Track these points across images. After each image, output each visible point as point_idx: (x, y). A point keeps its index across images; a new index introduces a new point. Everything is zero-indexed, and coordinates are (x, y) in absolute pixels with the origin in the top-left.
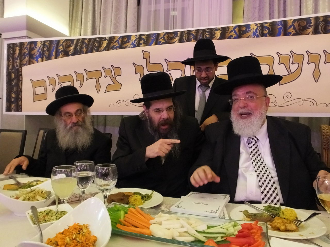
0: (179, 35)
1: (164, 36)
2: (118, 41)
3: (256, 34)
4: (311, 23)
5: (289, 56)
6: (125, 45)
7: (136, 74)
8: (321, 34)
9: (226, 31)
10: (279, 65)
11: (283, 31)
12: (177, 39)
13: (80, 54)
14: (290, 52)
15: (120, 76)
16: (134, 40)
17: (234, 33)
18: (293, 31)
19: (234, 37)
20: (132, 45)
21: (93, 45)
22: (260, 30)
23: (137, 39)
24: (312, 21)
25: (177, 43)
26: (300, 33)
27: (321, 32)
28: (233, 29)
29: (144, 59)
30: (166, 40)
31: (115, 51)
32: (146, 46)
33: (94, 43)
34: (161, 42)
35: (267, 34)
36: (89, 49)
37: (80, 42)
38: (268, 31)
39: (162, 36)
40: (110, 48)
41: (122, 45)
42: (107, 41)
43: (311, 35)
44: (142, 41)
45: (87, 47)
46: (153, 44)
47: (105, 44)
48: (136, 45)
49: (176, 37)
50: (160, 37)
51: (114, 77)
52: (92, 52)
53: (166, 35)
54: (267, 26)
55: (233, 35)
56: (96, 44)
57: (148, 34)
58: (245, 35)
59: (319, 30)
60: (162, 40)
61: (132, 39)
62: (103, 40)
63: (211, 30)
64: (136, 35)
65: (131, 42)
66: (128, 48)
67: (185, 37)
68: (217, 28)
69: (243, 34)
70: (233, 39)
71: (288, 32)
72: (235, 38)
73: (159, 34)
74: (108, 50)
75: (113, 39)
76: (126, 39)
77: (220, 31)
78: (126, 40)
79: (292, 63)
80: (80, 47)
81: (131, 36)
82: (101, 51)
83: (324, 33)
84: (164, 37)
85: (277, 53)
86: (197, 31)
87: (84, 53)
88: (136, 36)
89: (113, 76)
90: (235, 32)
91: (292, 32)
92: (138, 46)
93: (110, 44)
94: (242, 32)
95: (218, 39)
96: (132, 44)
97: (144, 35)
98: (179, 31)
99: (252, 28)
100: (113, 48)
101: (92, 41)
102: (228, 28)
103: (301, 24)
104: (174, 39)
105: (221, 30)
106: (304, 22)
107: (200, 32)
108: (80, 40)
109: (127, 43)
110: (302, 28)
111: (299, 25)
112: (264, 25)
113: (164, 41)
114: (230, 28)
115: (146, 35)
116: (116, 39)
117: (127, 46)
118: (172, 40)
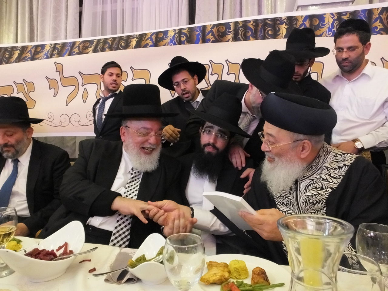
0: (95, 43)
2: (31, 51)
3: (173, 41)
4: (230, 29)
5: (208, 66)
6: (38, 56)
7: (50, 89)
8: (241, 41)
9: (143, 39)
11: (201, 37)
12: (91, 49)
14: (210, 61)
15: (34, 91)
16: (48, 50)
17: (150, 41)
18: (212, 38)
20: (44, 56)
21: (3, 56)
22: (177, 37)
23: (51, 49)
24: (231, 27)
25: (91, 53)
26: (220, 40)
27: (241, 39)
28: (150, 36)
29: (57, 72)
30: (81, 49)
31: (26, 62)
32: (59, 57)
33: (4, 53)
34: (74, 52)
35: (184, 41)
38: (186, 39)
39: (77, 45)
40: (21, 59)
41: (35, 56)
42: (19, 51)
43: (231, 42)
44: (56, 51)
46: (66, 55)
47: (16, 55)
48: (49, 55)
49: (91, 46)
50: (75, 46)
51: (27, 93)
52: (1, 63)
53: (82, 44)
54: (185, 32)
55: (149, 43)
56: (6, 55)
57: (63, 43)
58: (161, 43)
59: (239, 37)
60: (76, 50)
61: (46, 48)
62: (16, 50)
63: (129, 37)
64: (51, 44)
66: (40, 59)
67: (100, 45)
68: (135, 35)
69: (160, 42)
70: (149, 47)
71: (207, 39)
72: (151, 46)
73: (74, 43)
74: (19, 62)
75: (26, 49)
76: (39, 48)
77: (137, 38)
78: (40, 50)
79: (211, 74)
81: (45, 45)
82: (11, 63)
83: (244, 40)
84: (79, 46)
86: (114, 39)
88: (50, 46)
89: (26, 92)
90: (152, 40)
91: (211, 39)
92: (51, 57)
93: (22, 55)
94: (158, 40)
95: (133, 48)
96: (45, 54)
97: (59, 44)
98: (96, 39)
99: (169, 34)
100: (24, 60)
102: (146, 35)
103: (220, 30)
104: (88, 49)
106: (223, 28)
107: (117, 40)
109: (40, 54)
110: (221, 34)
111: (218, 31)
112: (183, 31)
113: (78, 51)
114: (148, 35)
115: (61, 44)
116: (29, 49)
117: (39, 58)
118: (87, 50)
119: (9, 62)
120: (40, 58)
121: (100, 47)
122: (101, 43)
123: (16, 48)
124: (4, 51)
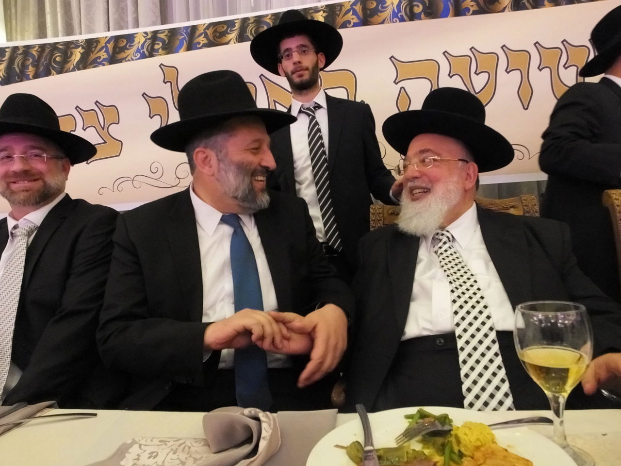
0: (237, 25)
1: (207, 31)
2: (106, 46)
3: (399, 14)
5: (468, 57)
6: (123, 55)
7: (151, 118)
8: (527, 9)
9: (337, 12)
10: (451, 77)
11: (452, 6)
12: (233, 35)
13: (22, 81)
14: (471, 50)
15: (118, 124)
16: (142, 42)
17: (352, 15)
18: (472, 6)
19: (354, 23)
20: (136, 55)
21: (50, 60)
22: (406, 6)
23: (148, 41)
25: (235, 43)
26: (486, 8)
27: (527, 4)
28: (350, 7)
29: (165, 83)
30: (211, 38)
31: (101, 68)
32: (168, 53)
33: (52, 53)
34: (199, 43)
35: (420, 13)
36: (42, 68)
37: (20, 54)
38: (423, 9)
39: (201, 30)
40: (89, 62)
41: (116, 55)
42: (81, 48)
43: (508, 13)
44: (158, 44)
45: (36, 64)
46: (182, 49)
47: (77, 55)
48: (146, 52)
49: (231, 31)
50: (197, 33)
51: (103, 128)
52: (48, 73)
53: (211, 29)
55: (351, 20)
56: (56, 57)
57: (171, 29)
58: (375, 19)
60: (202, 40)
61: (136, 40)
62: (73, 48)
63: (306, 11)
64: (146, 33)
65: (134, 49)
66: (129, 60)
68: (317, 7)
69: (372, 17)
70: (352, 27)
71: (463, 8)
72: (355, 25)
73: (194, 28)
74: (85, 68)
75: (95, 45)
76: (123, 42)
77: (324, 12)
78: (124, 44)
79: (475, 73)
80: (20, 65)
81: (135, 36)
82: (70, 72)
83: (534, 8)
84: (205, 33)
85: (444, 53)
86: (277, 16)
87: (31, 77)
88: (146, 35)
89: (103, 126)
90: (355, 13)
91: (470, 7)
92: (151, 55)
93: (90, 55)
94: (369, 12)
96: (138, 51)
97: (163, 31)
98: (238, 19)
99: (389, 2)
100: (95, 63)
101: (47, 51)
102: (341, 5)
104: (227, 35)
105: (326, 10)
108: (19, 50)
109: (126, 51)
113: (205, 41)
114: (345, 5)
115: (167, 32)
116: (102, 44)
117: (126, 57)
118: (224, 37)
119: (64, 71)
120: (129, 58)
121: (251, 30)
122: (252, 23)
123: (75, 45)
124: (50, 50)
